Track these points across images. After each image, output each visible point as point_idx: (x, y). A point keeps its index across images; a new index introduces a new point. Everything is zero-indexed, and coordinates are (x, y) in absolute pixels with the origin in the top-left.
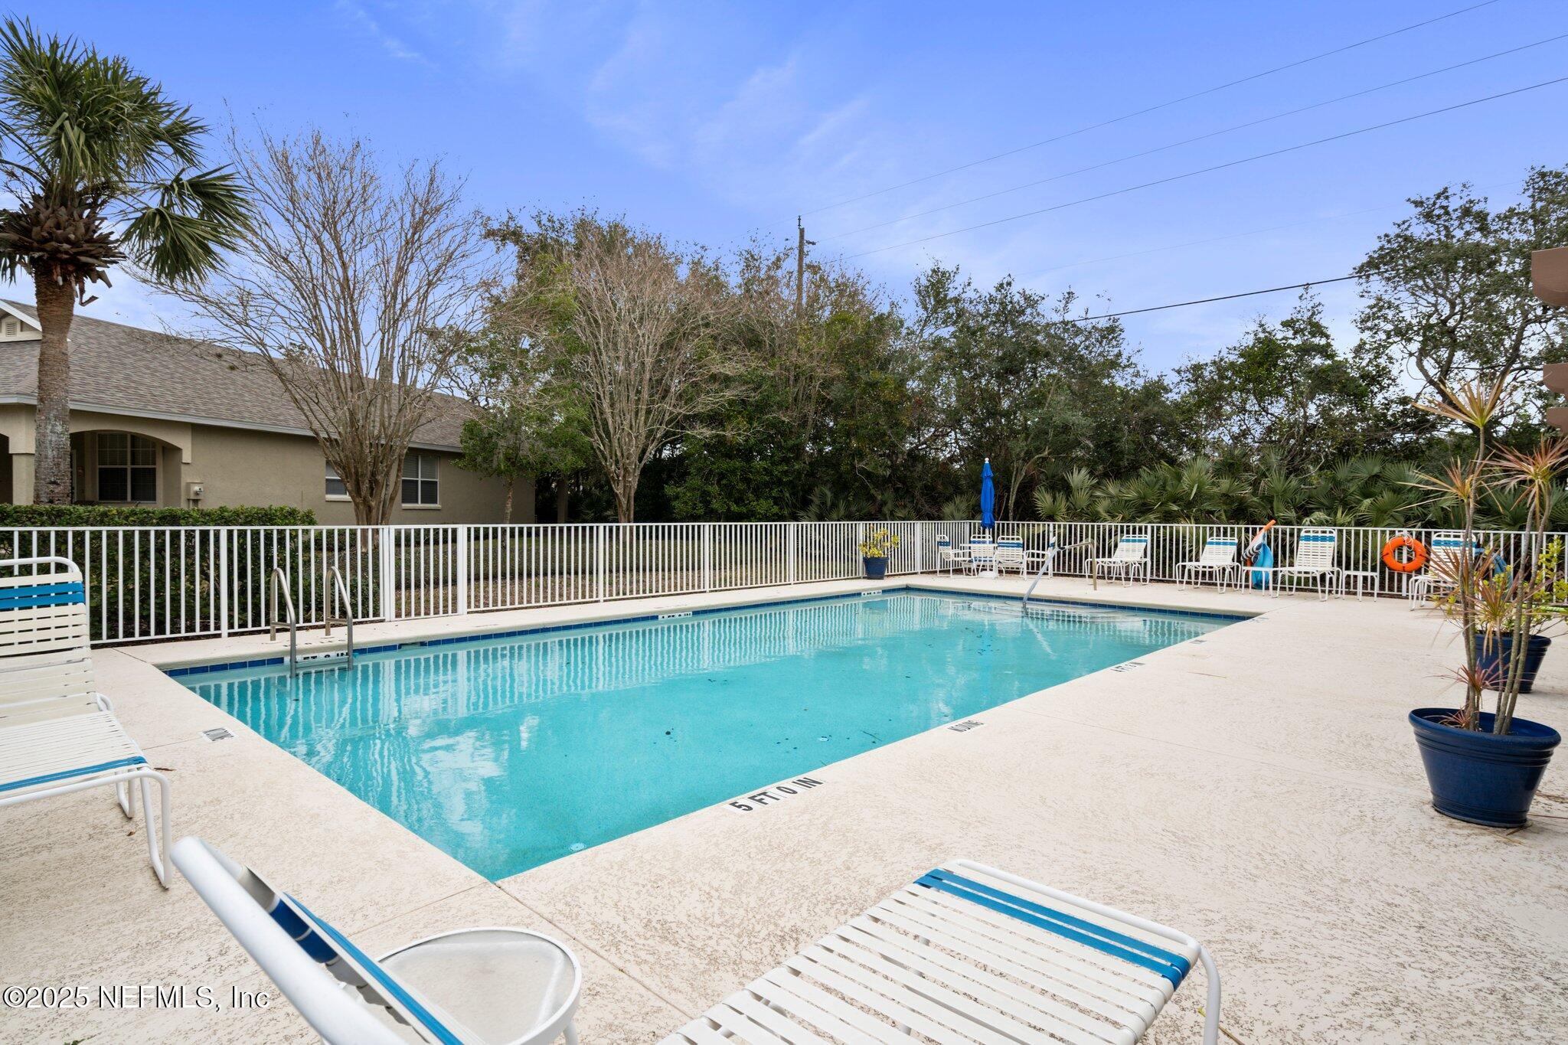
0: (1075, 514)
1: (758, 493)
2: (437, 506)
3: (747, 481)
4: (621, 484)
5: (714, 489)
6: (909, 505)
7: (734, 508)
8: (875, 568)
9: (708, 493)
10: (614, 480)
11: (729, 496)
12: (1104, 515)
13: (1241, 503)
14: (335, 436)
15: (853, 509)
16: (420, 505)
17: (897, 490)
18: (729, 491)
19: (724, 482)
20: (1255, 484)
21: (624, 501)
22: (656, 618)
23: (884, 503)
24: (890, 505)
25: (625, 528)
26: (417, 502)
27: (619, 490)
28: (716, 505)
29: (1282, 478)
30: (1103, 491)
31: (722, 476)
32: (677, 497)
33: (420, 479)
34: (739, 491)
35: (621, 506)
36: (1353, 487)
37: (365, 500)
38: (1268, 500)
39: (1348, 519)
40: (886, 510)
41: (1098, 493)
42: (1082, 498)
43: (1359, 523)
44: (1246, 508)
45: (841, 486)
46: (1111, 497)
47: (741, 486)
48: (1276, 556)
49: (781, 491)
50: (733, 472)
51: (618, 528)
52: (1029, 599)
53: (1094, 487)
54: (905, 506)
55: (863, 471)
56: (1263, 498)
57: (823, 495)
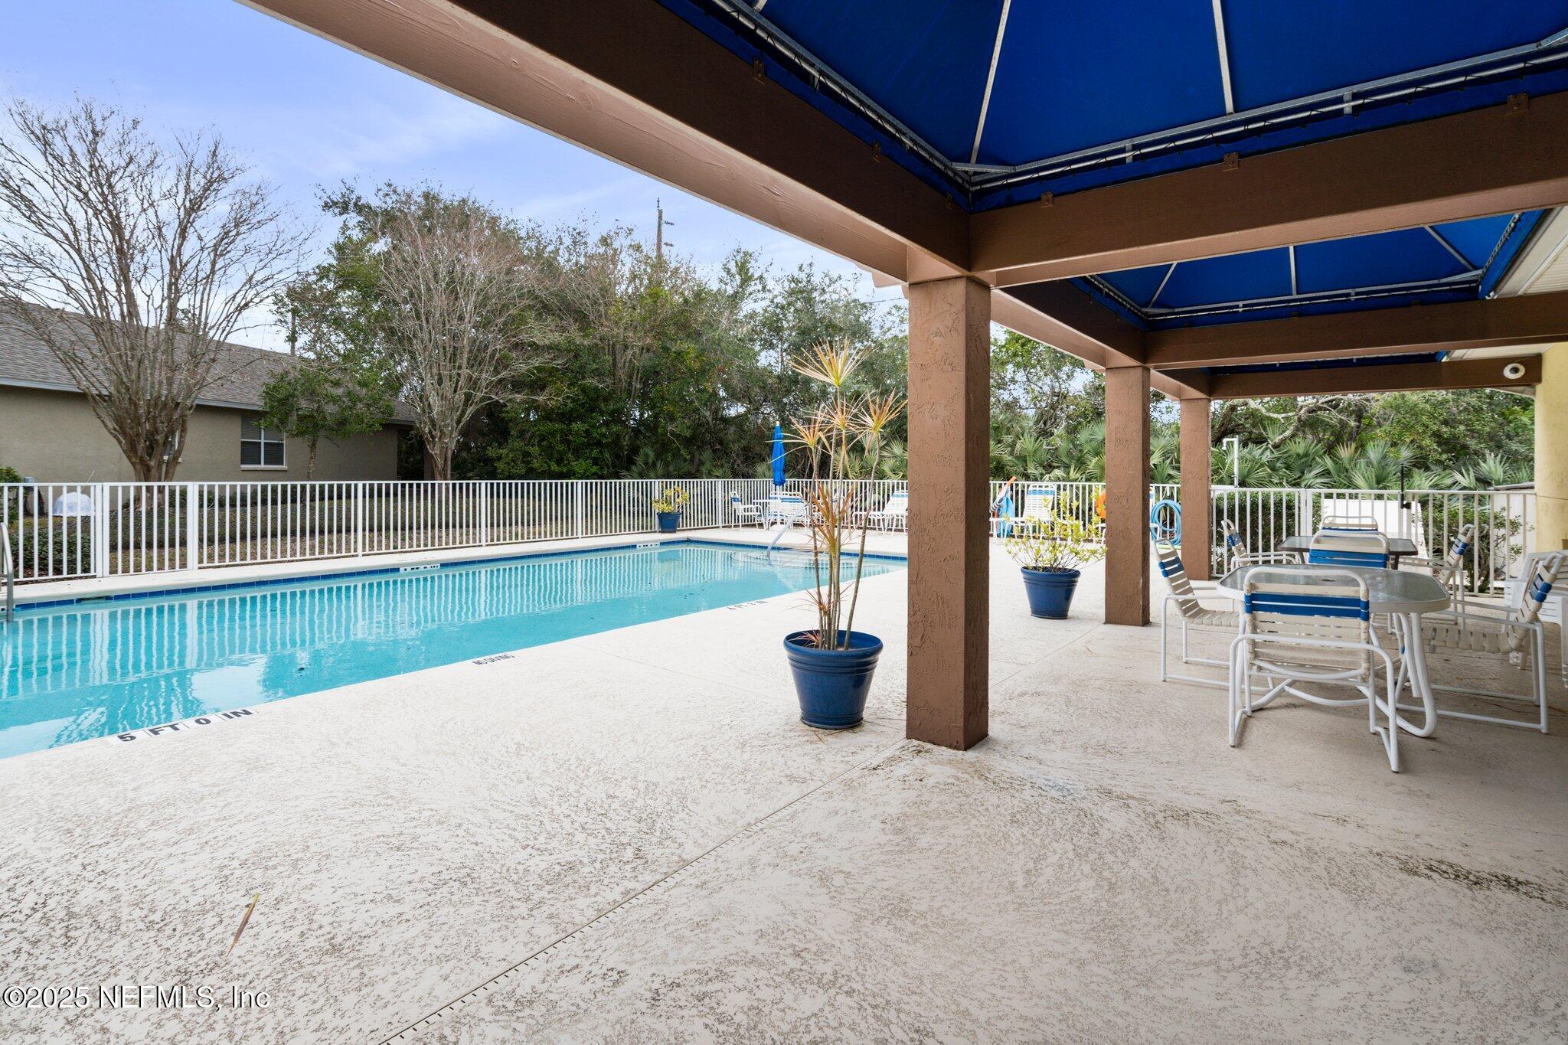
0: (865, 472)
1: (577, 453)
2: (284, 467)
3: (568, 442)
4: (437, 446)
5: (535, 450)
6: (726, 465)
7: (554, 467)
8: (668, 522)
9: (528, 454)
10: (429, 442)
11: (550, 457)
12: (890, 473)
13: (998, 463)
14: (105, 392)
15: (671, 469)
16: (262, 466)
17: (715, 451)
18: (548, 452)
19: (544, 443)
20: (1013, 445)
21: (440, 462)
22: (398, 570)
23: (702, 463)
24: (708, 465)
25: (440, 485)
26: (259, 463)
27: (435, 451)
28: (535, 464)
29: (1033, 439)
30: (890, 452)
31: (543, 438)
32: (499, 458)
33: (263, 441)
34: (559, 452)
35: (437, 466)
36: (1087, 448)
37: (142, 459)
38: (1023, 459)
39: (1078, 475)
40: (704, 469)
41: (885, 454)
42: (873, 459)
43: (1087, 480)
44: (1002, 468)
45: (664, 447)
46: (895, 456)
47: (560, 447)
48: (1017, 509)
49: (601, 452)
50: (552, 434)
51: (433, 485)
52: (774, 548)
53: (882, 448)
54: (722, 466)
55: (673, 434)
56: (1018, 458)
57: (647, 456)
